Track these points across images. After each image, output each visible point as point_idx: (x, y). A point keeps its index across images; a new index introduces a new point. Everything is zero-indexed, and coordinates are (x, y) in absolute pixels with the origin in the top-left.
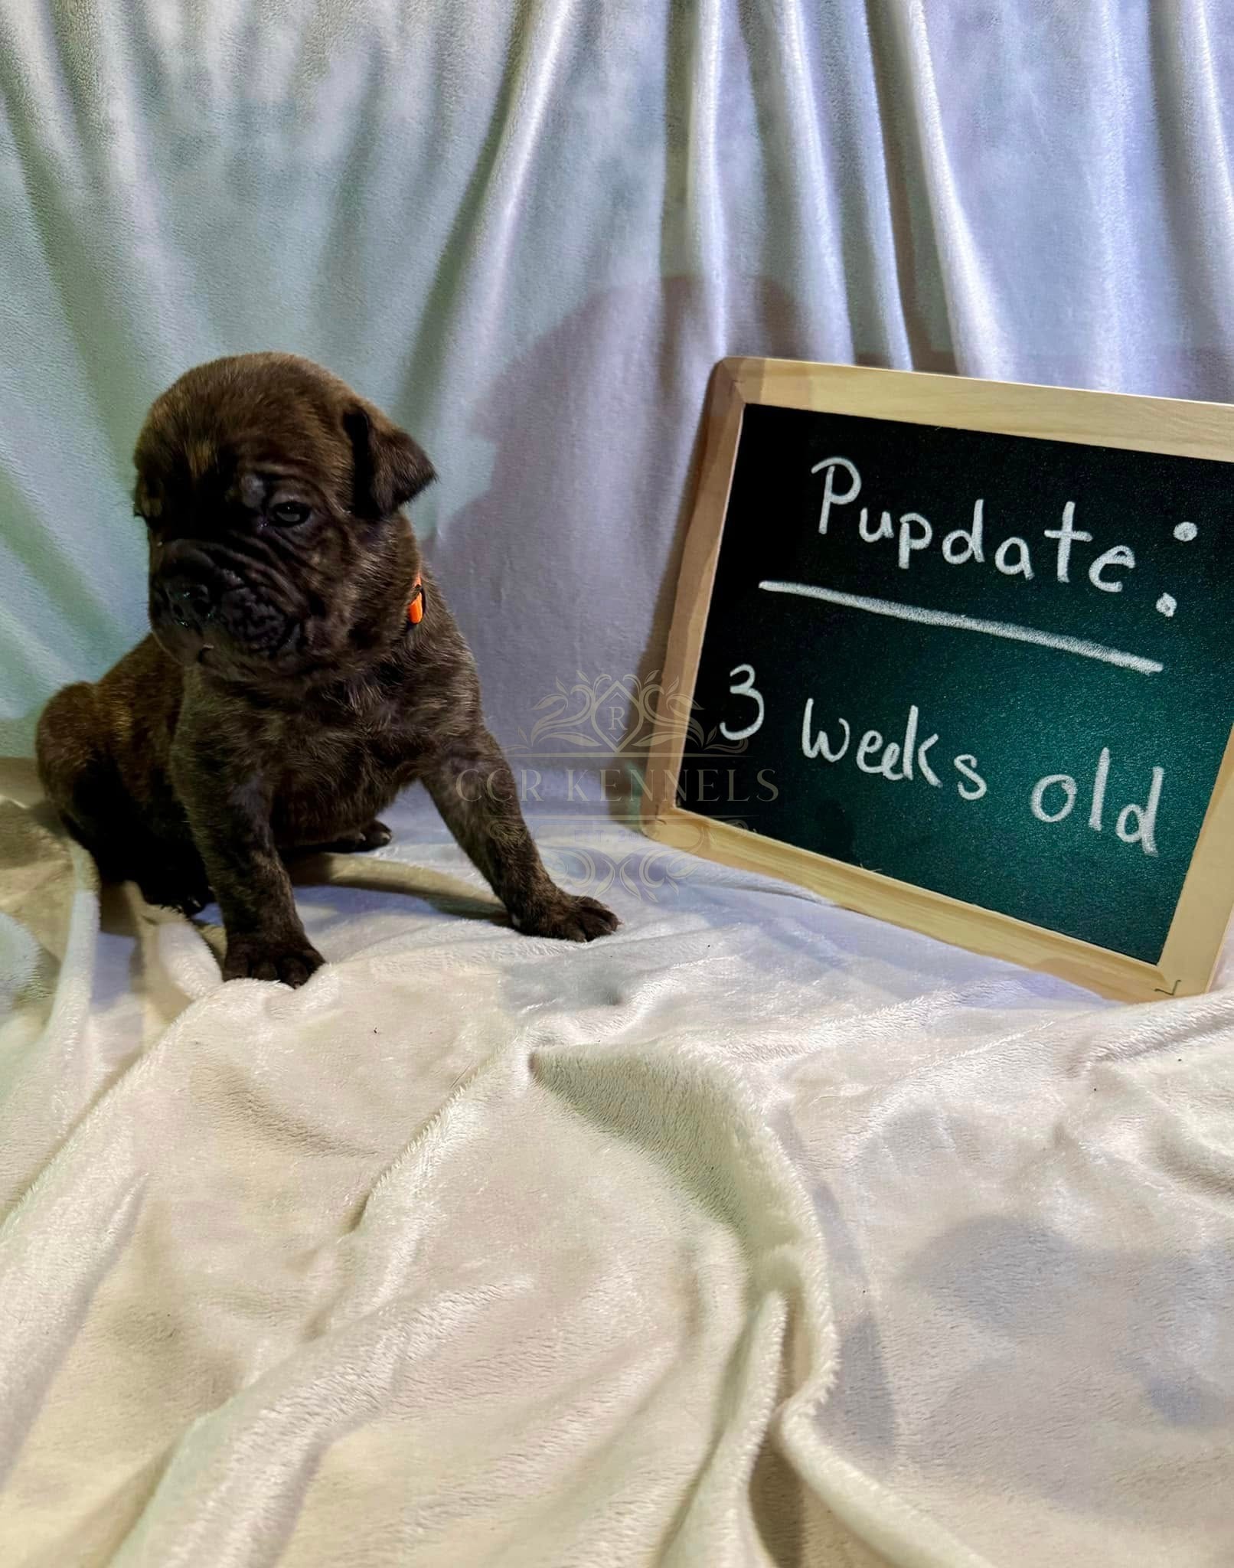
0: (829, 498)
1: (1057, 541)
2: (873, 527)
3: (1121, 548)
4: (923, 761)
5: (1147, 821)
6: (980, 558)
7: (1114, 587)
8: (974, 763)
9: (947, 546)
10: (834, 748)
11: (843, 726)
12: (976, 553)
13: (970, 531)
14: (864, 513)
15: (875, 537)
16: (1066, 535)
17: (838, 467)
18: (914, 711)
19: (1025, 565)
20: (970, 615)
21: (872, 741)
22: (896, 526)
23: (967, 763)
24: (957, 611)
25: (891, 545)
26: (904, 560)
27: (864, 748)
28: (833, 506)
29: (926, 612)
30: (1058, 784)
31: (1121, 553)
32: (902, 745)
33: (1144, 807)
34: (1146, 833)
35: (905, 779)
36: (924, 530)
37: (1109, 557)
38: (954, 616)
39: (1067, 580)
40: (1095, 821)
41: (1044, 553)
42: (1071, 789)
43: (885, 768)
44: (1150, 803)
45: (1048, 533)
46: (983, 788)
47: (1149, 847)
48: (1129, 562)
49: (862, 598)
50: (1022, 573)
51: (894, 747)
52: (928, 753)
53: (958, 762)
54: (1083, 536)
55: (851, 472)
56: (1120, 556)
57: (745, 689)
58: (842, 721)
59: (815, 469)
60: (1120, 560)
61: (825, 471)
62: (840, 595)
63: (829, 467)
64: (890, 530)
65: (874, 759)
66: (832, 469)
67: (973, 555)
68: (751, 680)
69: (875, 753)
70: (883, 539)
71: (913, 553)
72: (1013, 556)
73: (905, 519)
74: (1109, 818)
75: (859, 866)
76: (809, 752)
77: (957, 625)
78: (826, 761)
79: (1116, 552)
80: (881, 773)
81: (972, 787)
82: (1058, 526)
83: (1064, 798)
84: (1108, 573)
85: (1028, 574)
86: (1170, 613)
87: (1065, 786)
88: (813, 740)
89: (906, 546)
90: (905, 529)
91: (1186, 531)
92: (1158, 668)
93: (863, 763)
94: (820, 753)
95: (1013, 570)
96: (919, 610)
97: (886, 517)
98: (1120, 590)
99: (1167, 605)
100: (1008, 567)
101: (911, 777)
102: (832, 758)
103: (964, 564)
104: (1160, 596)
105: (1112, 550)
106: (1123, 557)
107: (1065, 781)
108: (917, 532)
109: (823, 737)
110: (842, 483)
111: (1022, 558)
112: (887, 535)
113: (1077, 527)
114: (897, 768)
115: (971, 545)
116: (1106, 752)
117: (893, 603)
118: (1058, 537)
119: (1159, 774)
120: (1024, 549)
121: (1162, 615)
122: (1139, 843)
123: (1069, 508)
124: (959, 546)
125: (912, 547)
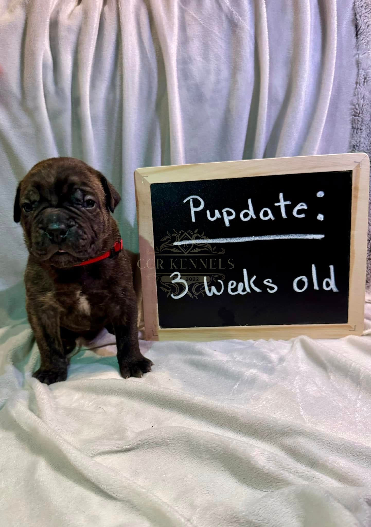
0: (193, 210)
1: (279, 207)
2: (213, 215)
3: (301, 204)
4: (253, 285)
6: (254, 217)
7: (302, 216)
8: (271, 281)
9: (241, 216)
10: (219, 290)
11: (220, 283)
12: (253, 216)
13: (249, 209)
14: (208, 212)
15: (214, 219)
16: (282, 204)
17: (193, 199)
18: (245, 271)
19: (271, 216)
20: (256, 235)
21: (232, 284)
22: (221, 214)
23: (268, 282)
24: (251, 235)
25: (221, 220)
26: (227, 224)
27: (230, 287)
28: (195, 212)
29: (240, 238)
30: (301, 280)
31: (302, 205)
32: (243, 282)
33: (329, 277)
34: (333, 286)
35: (248, 293)
36: (232, 213)
37: (299, 207)
38: (250, 237)
39: (286, 217)
40: (316, 287)
41: (276, 211)
42: (305, 279)
43: (240, 291)
45: (276, 204)
46: (276, 288)
47: (335, 290)
48: (305, 207)
49: (215, 239)
50: (270, 219)
51: (241, 284)
52: (254, 282)
53: (265, 282)
54: (288, 203)
55: (199, 199)
56: (302, 206)
57: (178, 280)
58: (219, 281)
59: (185, 201)
60: (302, 207)
61: (189, 201)
63: (190, 199)
64: (219, 215)
65: (235, 290)
66: (192, 200)
67: (252, 217)
68: (179, 276)
69: (235, 288)
70: (217, 219)
71: (230, 221)
72: (266, 214)
73: (224, 211)
74: (320, 284)
75: (239, 326)
76: (209, 294)
77: (252, 240)
78: (217, 295)
79: (300, 205)
80: (239, 293)
81: (272, 288)
82: (278, 201)
83: (304, 283)
84: (299, 212)
85: (273, 218)
86: (322, 219)
87: (303, 280)
88: (210, 291)
89: (227, 220)
90: (225, 214)
91: (320, 194)
92: (323, 236)
93: (231, 292)
94: (214, 294)
95: (267, 218)
96: (237, 238)
97: (217, 212)
99: (320, 217)
100: (265, 218)
101: (250, 292)
102: (219, 294)
103: (249, 220)
104: (317, 215)
105: (298, 205)
106: (303, 206)
107: (302, 278)
108: (229, 214)
109: (213, 288)
110: (197, 204)
111: (269, 214)
112: (219, 217)
113: (285, 200)
114: (244, 290)
115: (250, 214)
116: (313, 266)
117: (227, 238)
118: (279, 205)
119: (332, 267)
120: (269, 211)
121: (320, 221)
122: (331, 290)
123: (281, 195)
124: (246, 215)
125: (229, 219)
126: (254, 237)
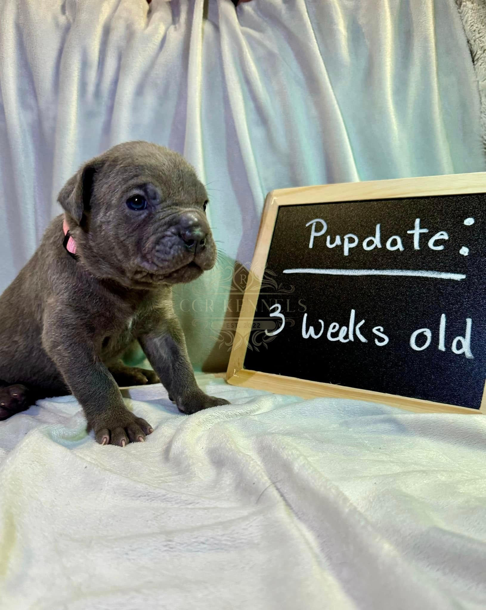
0: (313, 234)
1: (413, 235)
2: (332, 242)
3: (442, 232)
4: (358, 332)
5: (466, 342)
6: (379, 246)
7: (441, 248)
8: (382, 329)
9: (365, 244)
10: (317, 333)
11: (320, 323)
12: (378, 245)
13: (374, 237)
14: (328, 238)
15: (334, 246)
16: (417, 232)
17: (317, 222)
18: (353, 312)
19: (400, 246)
20: (376, 269)
21: (334, 327)
22: (342, 240)
23: (379, 330)
24: (370, 268)
25: (340, 248)
26: (346, 253)
27: (331, 330)
28: (315, 237)
29: (356, 271)
30: (423, 332)
31: (442, 234)
32: (348, 326)
33: (464, 336)
34: (466, 348)
35: (350, 341)
36: (354, 239)
37: (437, 237)
38: (369, 271)
39: (419, 249)
40: (442, 347)
41: (408, 240)
42: (428, 333)
43: (341, 338)
44: (466, 335)
45: (409, 232)
46: (387, 340)
47: (469, 355)
48: (446, 237)
50: (398, 249)
51: (344, 328)
52: (360, 328)
53: (374, 330)
54: (425, 231)
55: (323, 223)
58: (320, 321)
59: (307, 225)
60: (442, 237)
61: (311, 225)
62: (319, 270)
63: (313, 223)
64: (340, 242)
65: (335, 335)
66: (315, 224)
67: (376, 246)
69: (336, 332)
70: (337, 246)
71: (350, 249)
72: (394, 243)
73: (346, 237)
74: (448, 344)
75: (330, 383)
76: (305, 336)
77: (371, 274)
78: (313, 339)
79: (440, 234)
80: (339, 340)
81: (381, 340)
82: (413, 228)
83: (425, 338)
84: (437, 243)
85: (402, 249)
86: (466, 254)
87: (425, 333)
88: (307, 331)
89: (347, 247)
90: (346, 240)
91: (469, 222)
92: (463, 277)
93: (330, 337)
94: (310, 336)
95: (394, 248)
96: (354, 270)
97: (338, 238)
98: (443, 249)
99: (464, 251)
100: (392, 248)
101: (353, 340)
102: (316, 337)
103: (373, 250)
104: (461, 248)
105: (437, 234)
106: (443, 236)
107: (425, 331)
108: (351, 240)
109: (312, 329)
110: (319, 227)
111: (398, 244)
112: (338, 244)
113: (421, 228)
114: (346, 337)
115: (375, 242)
116: (443, 316)
117: (342, 270)
118: (413, 233)
119: (469, 321)
120: (399, 240)
121: (463, 255)
122: (464, 353)
123: (418, 221)
124: (370, 243)
125: (350, 247)
126: (373, 270)
